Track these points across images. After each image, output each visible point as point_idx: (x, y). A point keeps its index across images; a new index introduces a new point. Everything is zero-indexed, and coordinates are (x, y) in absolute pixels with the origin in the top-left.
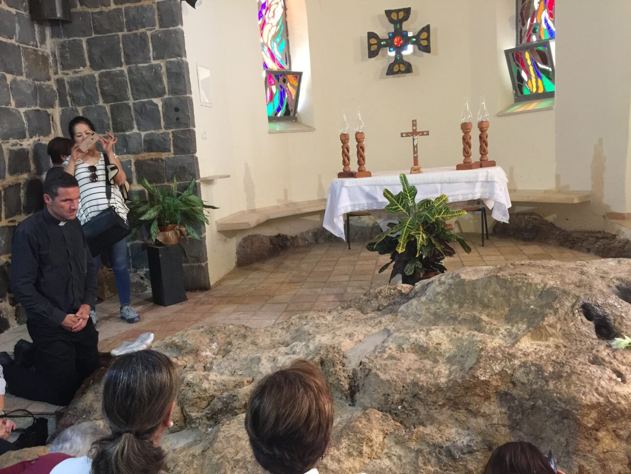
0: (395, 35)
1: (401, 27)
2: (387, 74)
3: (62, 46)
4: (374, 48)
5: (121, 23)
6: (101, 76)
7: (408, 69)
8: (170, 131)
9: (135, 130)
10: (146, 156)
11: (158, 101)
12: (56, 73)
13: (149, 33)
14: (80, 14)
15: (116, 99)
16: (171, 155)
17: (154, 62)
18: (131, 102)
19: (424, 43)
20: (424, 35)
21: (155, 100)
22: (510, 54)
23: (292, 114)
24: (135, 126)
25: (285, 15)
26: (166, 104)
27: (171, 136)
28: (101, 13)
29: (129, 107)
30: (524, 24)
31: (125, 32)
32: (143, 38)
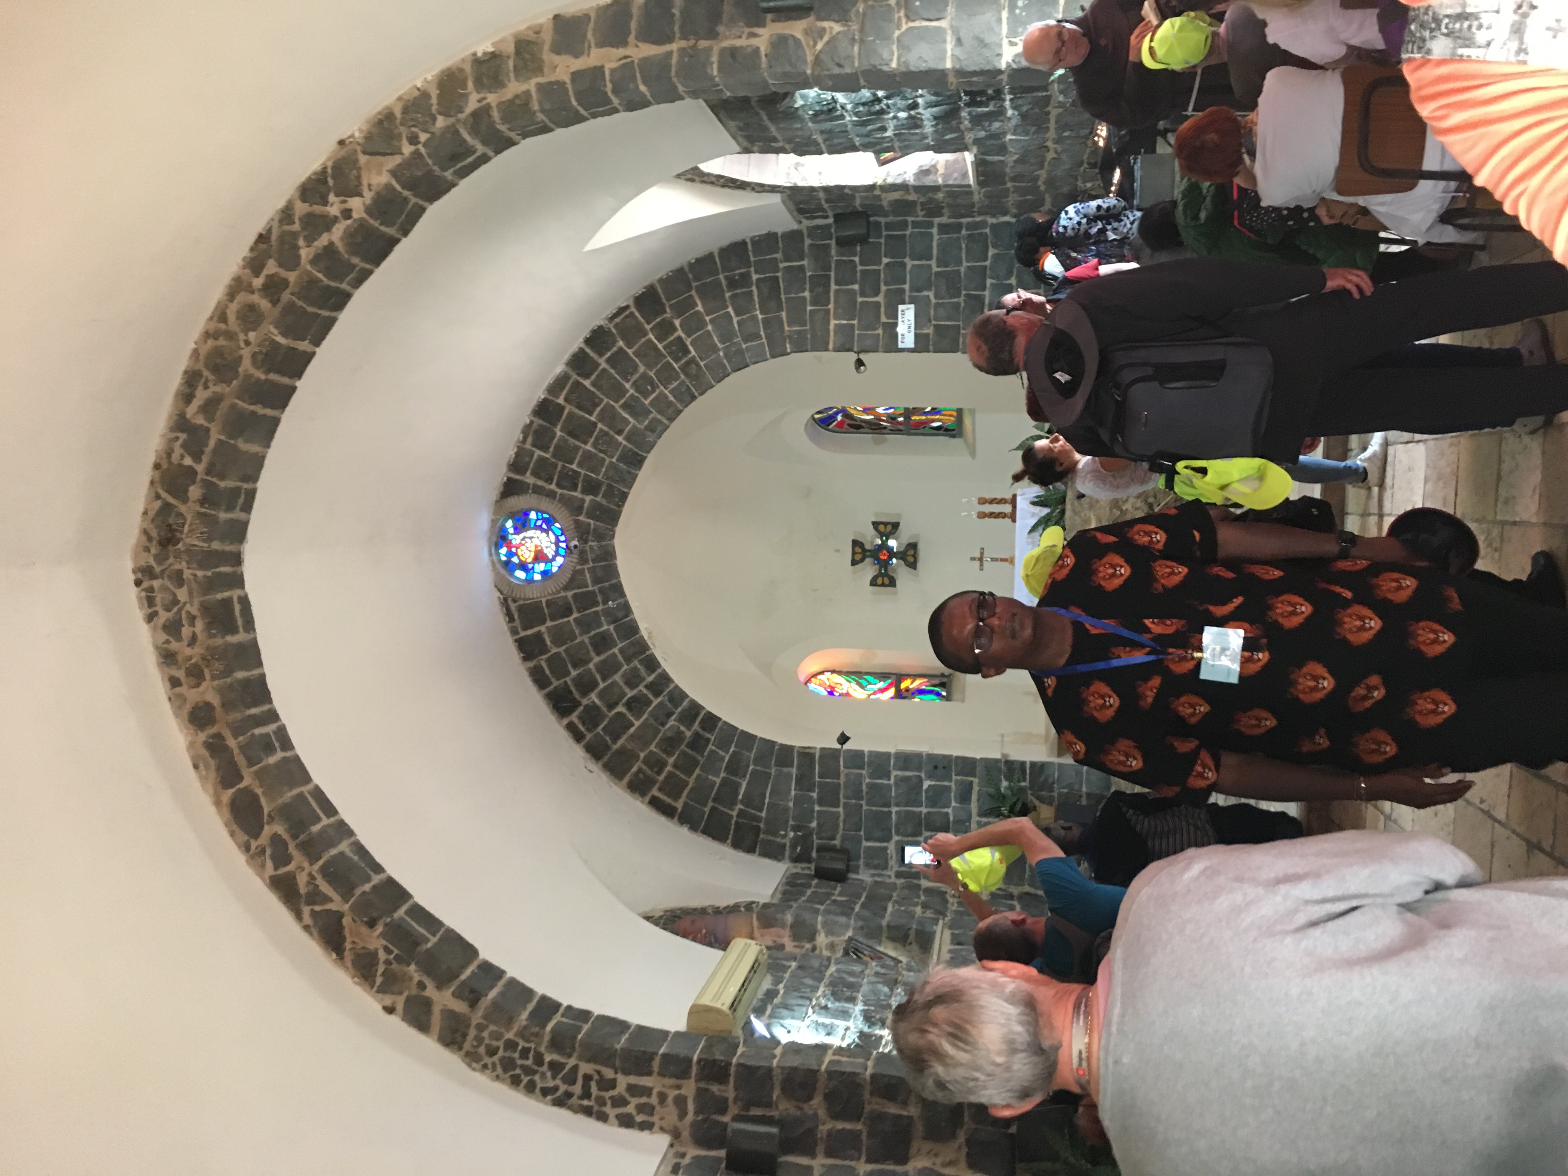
0: (877, 559)
1: (870, 551)
2: (915, 568)
3: (867, 865)
4: (887, 581)
5: (856, 805)
6: (898, 834)
7: (913, 546)
8: (954, 777)
9: (950, 811)
10: (974, 806)
11: (926, 784)
12: (890, 877)
13: (867, 780)
14: (842, 841)
15: (920, 824)
16: (976, 781)
17: (892, 781)
18: (924, 810)
19: (889, 528)
20: (881, 528)
21: (925, 786)
23: (945, 680)
24: (945, 810)
25: (840, 673)
26: (930, 777)
27: (959, 778)
28: (844, 821)
29: (929, 813)
30: (885, 428)
31: (863, 802)
32: (871, 787)
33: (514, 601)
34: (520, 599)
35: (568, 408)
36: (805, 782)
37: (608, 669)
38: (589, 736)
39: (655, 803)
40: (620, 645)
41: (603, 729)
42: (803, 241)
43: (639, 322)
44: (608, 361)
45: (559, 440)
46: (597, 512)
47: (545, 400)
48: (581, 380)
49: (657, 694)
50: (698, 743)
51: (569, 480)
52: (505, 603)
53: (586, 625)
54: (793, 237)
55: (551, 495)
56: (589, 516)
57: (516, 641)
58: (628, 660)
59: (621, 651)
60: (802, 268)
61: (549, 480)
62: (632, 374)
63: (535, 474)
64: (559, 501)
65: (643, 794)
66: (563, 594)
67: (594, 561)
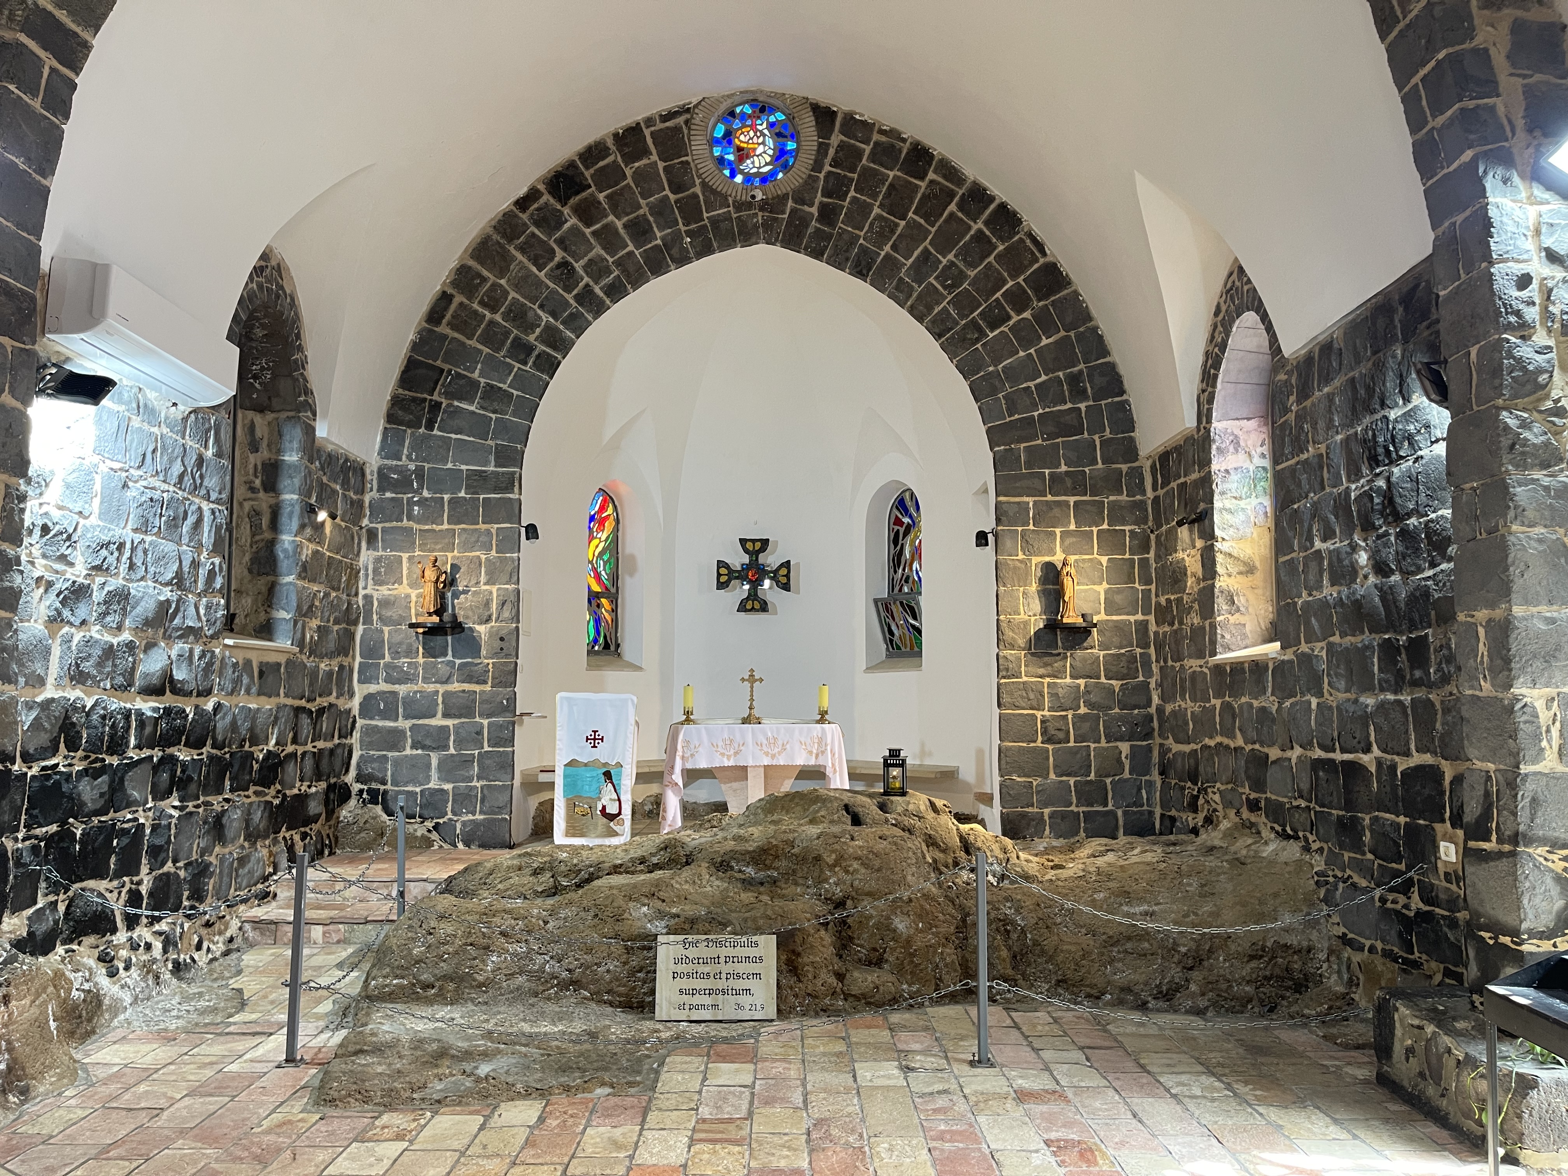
0: (749, 568)
1: (757, 559)
2: (738, 611)
3: (378, 560)
4: (723, 579)
5: (453, 544)
7: (764, 607)
8: (491, 661)
9: (450, 658)
10: (456, 687)
11: (482, 628)
12: (365, 588)
13: (484, 557)
14: (405, 529)
16: (488, 688)
17: (484, 587)
19: (784, 580)
20: (784, 571)
21: (478, 627)
22: (880, 604)
23: (612, 648)
24: (450, 652)
26: (491, 632)
27: (491, 667)
30: (895, 572)
31: (456, 553)
32: (476, 562)
33: (687, 122)
34: (689, 129)
35: (923, 185)
36: (477, 481)
37: (608, 238)
38: (524, 217)
39: (444, 298)
40: (637, 252)
41: (533, 235)
42: (1126, 462)
43: (1026, 268)
44: (980, 231)
45: (883, 174)
46: (798, 224)
47: (932, 156)
48: (957, 199)
49: (578, 298)
50: (522, 350)
51: (837, 187)
52: (685, 110)
53: (661, 210)
54: (1130, 451)
55: (817, 166)
56: (793, 211)
57: (638, 124)
58: (618, 263)
59: (631, 253)
60: (1094, 462)
61: (835, 163)
62: (964, 260)
63: (841, 146)
64: (810, 176)
65: (455, 284)
66: (698, 181)
67: (739, 218)
